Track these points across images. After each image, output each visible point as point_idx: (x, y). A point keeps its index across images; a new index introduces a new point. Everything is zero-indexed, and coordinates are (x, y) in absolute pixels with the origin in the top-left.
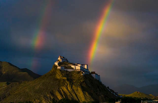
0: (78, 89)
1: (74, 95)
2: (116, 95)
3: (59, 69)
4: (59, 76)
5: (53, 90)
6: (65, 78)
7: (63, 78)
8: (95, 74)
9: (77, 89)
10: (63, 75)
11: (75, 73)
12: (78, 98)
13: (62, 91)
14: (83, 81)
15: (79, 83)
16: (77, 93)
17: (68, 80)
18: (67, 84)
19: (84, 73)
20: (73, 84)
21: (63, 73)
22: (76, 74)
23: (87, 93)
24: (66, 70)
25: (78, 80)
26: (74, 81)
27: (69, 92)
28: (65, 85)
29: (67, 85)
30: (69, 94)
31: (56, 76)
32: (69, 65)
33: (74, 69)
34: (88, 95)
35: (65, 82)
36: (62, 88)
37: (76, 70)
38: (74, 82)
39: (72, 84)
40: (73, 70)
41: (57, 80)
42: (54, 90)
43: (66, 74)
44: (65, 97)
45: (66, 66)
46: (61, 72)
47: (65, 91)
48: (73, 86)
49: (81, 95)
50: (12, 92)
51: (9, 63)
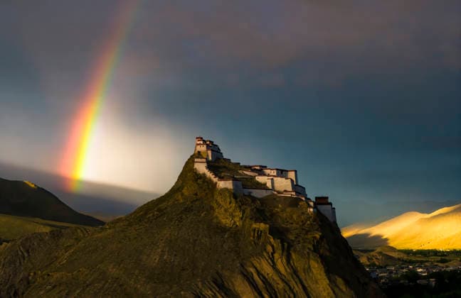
0: (309, 267)
1: (299, 289)
3: (227, 189)
4: (228, 216)
5: (219, 271)
6: (262, 226)
7: (254, 226)
8: (330, 207)
9: (306, 266)
10: (248, 211)
11: (280, 206)
13: (256, 277)
14: (320, 237)
15: (310, 243)
16: (309, 282)
19: (311, 204)
20: (292, 249)
21: (245, 204)
22: (288, 210)
23: (340, 281)
24: (246, 191)
25: (304, 232)
26: (292, 237)
27: (283, 280)
28: (265, 254)
29: (273, 253)
30: (281, 285)
31: (217, 217)
34: (344, 290)
36: (254, 262)
37: (279, 192)
38: (293, 241)
39: (287, 250)
42: (227, 273)
47: (268, 274)
48: (294, 257)
49: (321, 289)
50: (35, 273)
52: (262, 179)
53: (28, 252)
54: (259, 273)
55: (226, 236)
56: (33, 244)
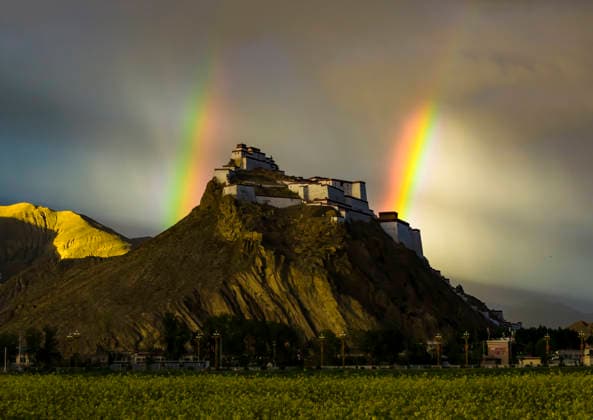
0: (313, 286)
1: (295, 313)
2: (496, 322)
3: (230, 195)
4: (229, 228)
5: (199, 290)
6: (256, 235)
7: (248, 235)
8: (396, 224)
9: (309, 285)
10: (248, 221)
12: (317, 325)
13: (239, 296)
14: (338, 250)
15: (319, 257)
16: (312, 304)
17: (267, 242)
18: (263, 260)
19: (343, 213)
20: (292, 263)
21: (250, 212)
22: (309, 220)
24: (261, 200)
25: (317, 245)
26: (298, 250)
27: (275, 301)
28: (253, 268)
29: (263, 268)
30: (272, 307)
31: (218, 230)
32: (279, 182)
33: (299, 198)
34: (361, 315)
35: (253, 253)
36: (239, 278)
38: (298, 255)
39: (285, 266)
41: (222, 244)
42: (205, 293)
43: (264, 218)
45: (264, 186)
46: (237, 210)
47: (256, 294)
48: (293, 273)
49: (328, 313)
50: (23, 306)
51: (83, 217)
52: (295, 188)
54: (243, 291)
55: (221, 251)
56: (37, 276)
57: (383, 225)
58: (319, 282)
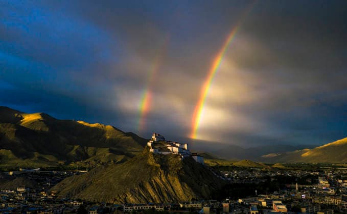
1: (169, 188)
2: (224, 179)
3: (152, 152)
4: (151, 161)
6: (159, 165)
7: (156, 165)
8: (196, 157)
9: (173, 179)
10: (157, 160)
11: (171, 157)
12: (175, 191)
13: (154, 183)
14: (181, 168)
15: (176, 171)
16: (174, 184)
17: (162, 167)
18: (161, 173)
19: (182, 156)
21: (157, 157)
22: (173, 159)
23: (186, 185)
24: (160, 153)
25: (175, 167)
26: (170, 169)
27: (164, 185)
28: (158, 175)
29: (161, 175)
30: (163, 186)
31: (148, 161)
32: (165, 145)
33: (171, 151)
35: (158, 170)
36: (154, 178)
37: (174, 152)
39: (167, 173)
40: (170, 153)
41: (149, 166)
42: (144, 181)
43: (161, 159)
44: (158, 190)
45: (161, 147)
46: (154, 157)
47: (158, 182)
48: (169, 176)
49: (178, 187)
50: (94, 180)
51: (114, 127)
52: (170, 148)
53: (95, 172)
54: (155, 181)
55: (149, 168)
57: (193, 157)
58: (176, 179)
